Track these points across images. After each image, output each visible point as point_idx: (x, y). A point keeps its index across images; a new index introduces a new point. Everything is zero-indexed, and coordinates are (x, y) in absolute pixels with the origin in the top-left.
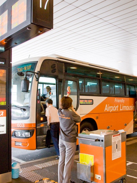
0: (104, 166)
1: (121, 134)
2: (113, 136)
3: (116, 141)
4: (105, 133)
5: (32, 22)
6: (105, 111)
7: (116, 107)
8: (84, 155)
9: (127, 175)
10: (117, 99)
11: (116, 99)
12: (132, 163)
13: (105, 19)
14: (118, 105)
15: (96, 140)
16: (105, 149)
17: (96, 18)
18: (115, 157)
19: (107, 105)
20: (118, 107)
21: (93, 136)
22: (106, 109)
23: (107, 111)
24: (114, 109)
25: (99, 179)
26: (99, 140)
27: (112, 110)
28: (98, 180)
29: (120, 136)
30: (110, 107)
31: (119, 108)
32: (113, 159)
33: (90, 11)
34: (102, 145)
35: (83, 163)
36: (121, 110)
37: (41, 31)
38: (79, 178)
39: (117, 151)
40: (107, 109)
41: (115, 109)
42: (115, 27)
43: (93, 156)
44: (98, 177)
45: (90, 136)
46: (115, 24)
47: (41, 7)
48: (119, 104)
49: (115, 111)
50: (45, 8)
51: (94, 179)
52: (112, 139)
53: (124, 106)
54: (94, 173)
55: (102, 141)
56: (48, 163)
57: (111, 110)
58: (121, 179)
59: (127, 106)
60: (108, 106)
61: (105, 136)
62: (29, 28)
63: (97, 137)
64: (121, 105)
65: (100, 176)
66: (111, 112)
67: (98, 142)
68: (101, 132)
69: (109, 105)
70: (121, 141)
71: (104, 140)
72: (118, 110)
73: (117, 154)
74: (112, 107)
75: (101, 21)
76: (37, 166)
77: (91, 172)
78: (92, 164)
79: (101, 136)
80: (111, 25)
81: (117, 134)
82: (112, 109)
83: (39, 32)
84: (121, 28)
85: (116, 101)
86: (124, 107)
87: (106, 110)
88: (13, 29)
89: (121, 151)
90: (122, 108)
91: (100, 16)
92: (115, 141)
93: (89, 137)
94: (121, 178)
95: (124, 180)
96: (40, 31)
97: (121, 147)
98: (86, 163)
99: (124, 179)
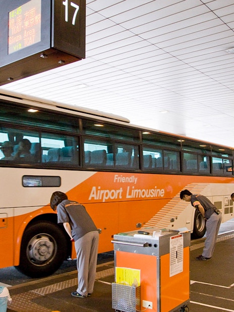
0: (158, 286)
1: (182, 234)
2: (172, 238)
3: (176, 246)
4: (160, 233)
5: (53, 46)
6: (90, 199)
7: (118, 191)
8: (124, 271)
9: (191, 302)
10: (119, 176)
11: (116, 176)
12: (195, 282)
13: (144, 36)
14: (121, 188)
15: (145, 245)
16: (160, 259)
17: (128, 34)
18: (173, 273)
19: (94, 188)
20: (121, 191)
21: (140, 239)
22: (91, 196)
23: (95, 199)
24: (113, 194)
25: (150, 308)
26: (150, 245)
27: (107, 198)
28: (148, 309)
29: (182, 237)
30: (102, 192)
31: (124, 194)
32: (171, 276)
33: (118, 19)
34: (154, 253)
35: (122, 282)
36: (128, 197)
37: (64, 62)
38: (115, 308)
39: (176, 262)
40: (94, 196)
41: (115, 196)
42: (161, 52)
43: (139, 271)
44: (147, 304)
45: (134, 239)
46: (161, 46)
47: (66, 20)
48: (124, 186)
49: (114, 199)
50: (73, 23)
51: (140, 308)
52: (170, 242)
53: (135, 189)
54: (140, 298)
55: (155, 246)
56: (54, 287)
57: (105, 198)
58: (182, 308)
59: (144, 190)
60: (97, 190)
61: (160, 238)
62: (44, 55)
63: (146, 240)
64: (129, 187)
65: (151, 303)
66: (104, 201)
67: (148, 248)
68: (154, 232)
69: (99, 188)
70: (183, 247)
71: (158, 244)
72: (120, 197)
73: (178, 267)
74: (108, 191)
75: (137, 39)
76: (35, 292)
77: (136, 297)
78: (139, 283)
79: (153, 239)
80: (153, 48)
81: (178, 234)
82: (107, 195)
83: (60, 62)
84: (170, 53)
85: (117, 180)
86: (135, 191)
87: (93, 198)
88: (11, 54)
89: (182, 262)
90: (130, 194)
91: (136, 31)
92: (174, 246)
93: (132, 240)
94: (182, 306)
95: (186, 309)
96: (62, 61)
97: (182, 256)
98: (127, 283)
99: (186, 306)
